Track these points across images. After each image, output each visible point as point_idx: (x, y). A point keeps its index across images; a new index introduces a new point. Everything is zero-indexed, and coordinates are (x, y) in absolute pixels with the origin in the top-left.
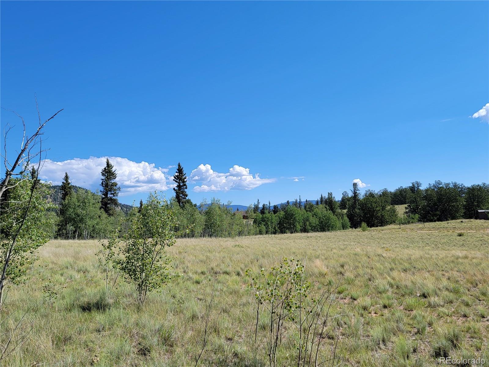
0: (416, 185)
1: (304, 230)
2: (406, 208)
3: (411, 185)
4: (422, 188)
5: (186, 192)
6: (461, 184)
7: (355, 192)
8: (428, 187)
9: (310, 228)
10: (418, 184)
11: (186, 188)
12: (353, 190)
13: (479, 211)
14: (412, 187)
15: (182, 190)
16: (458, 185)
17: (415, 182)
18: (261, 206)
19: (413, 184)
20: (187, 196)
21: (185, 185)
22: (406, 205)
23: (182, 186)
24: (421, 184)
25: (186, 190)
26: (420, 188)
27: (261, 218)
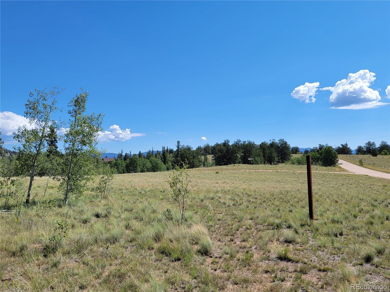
0: (227, 142)
1: (142, 171)
2: (213, 157)
3: (224, 142)
4: (230, 144)
5: (56, 145)
6: (253, 142)
7: (178, 146)
8: (234, 143)
9: (146, 170)
10: (228, 141)
11: (57, 142)
12: (177, 145)
13: (249, 159)
14: (225, 143)
15: (53, 144)
16: (251, 142)
17: (226, 140)
18: (124, 154)
19: (225, 141)
20: (57, 148)
21: (56, 140)
22: (213, 155)
23: (53, 141)
24: (229, 141)
25: (56, 144)
26: (229, 144)
27: (115, 163)
